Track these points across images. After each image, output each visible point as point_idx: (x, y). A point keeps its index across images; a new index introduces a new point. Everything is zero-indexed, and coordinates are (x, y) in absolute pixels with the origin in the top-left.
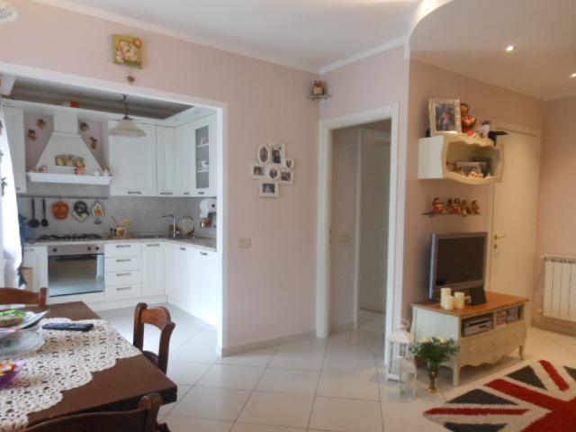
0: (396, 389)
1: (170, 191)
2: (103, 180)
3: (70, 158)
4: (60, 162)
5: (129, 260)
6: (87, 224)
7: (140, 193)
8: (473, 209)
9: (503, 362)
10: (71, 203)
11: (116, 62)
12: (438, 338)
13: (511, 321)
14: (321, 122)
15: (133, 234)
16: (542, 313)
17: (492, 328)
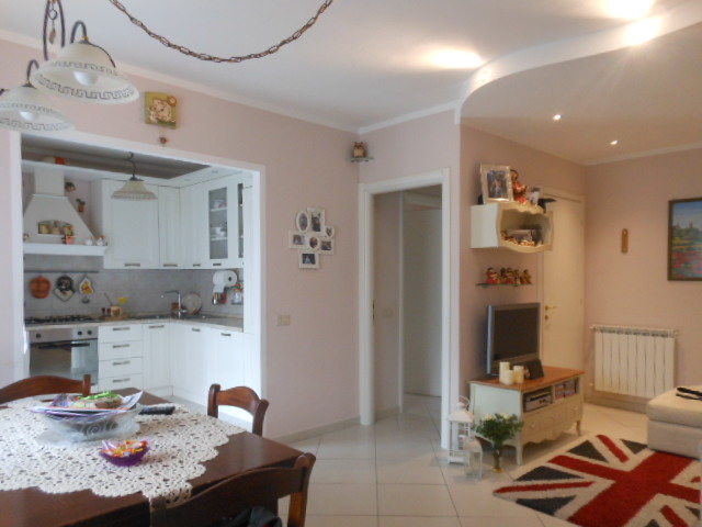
0: (461, 472)
1: (173, 262)
2: (96, 250)
3: (56, 223)
4: (43, 229)
5: (128, 345)
6: (73, 304)
7: (139, 265)
8: (525, 279)
9: (562, 438)
10: (53, 278)
11: (149, 122)
12: (501, 414)
13: (568, 395)
14: (362, 187)
15: (129, 314)
16: (593, 387)
17: (552, 403)
